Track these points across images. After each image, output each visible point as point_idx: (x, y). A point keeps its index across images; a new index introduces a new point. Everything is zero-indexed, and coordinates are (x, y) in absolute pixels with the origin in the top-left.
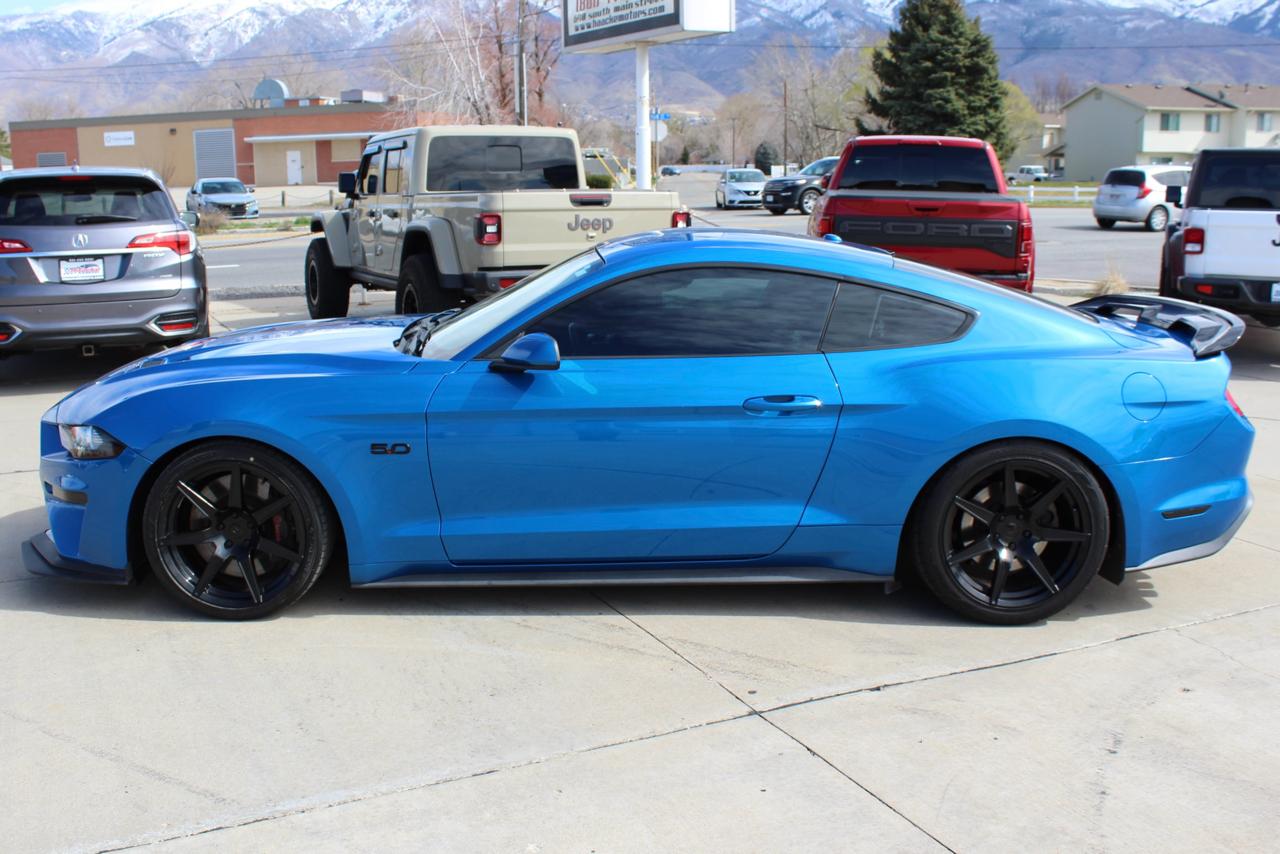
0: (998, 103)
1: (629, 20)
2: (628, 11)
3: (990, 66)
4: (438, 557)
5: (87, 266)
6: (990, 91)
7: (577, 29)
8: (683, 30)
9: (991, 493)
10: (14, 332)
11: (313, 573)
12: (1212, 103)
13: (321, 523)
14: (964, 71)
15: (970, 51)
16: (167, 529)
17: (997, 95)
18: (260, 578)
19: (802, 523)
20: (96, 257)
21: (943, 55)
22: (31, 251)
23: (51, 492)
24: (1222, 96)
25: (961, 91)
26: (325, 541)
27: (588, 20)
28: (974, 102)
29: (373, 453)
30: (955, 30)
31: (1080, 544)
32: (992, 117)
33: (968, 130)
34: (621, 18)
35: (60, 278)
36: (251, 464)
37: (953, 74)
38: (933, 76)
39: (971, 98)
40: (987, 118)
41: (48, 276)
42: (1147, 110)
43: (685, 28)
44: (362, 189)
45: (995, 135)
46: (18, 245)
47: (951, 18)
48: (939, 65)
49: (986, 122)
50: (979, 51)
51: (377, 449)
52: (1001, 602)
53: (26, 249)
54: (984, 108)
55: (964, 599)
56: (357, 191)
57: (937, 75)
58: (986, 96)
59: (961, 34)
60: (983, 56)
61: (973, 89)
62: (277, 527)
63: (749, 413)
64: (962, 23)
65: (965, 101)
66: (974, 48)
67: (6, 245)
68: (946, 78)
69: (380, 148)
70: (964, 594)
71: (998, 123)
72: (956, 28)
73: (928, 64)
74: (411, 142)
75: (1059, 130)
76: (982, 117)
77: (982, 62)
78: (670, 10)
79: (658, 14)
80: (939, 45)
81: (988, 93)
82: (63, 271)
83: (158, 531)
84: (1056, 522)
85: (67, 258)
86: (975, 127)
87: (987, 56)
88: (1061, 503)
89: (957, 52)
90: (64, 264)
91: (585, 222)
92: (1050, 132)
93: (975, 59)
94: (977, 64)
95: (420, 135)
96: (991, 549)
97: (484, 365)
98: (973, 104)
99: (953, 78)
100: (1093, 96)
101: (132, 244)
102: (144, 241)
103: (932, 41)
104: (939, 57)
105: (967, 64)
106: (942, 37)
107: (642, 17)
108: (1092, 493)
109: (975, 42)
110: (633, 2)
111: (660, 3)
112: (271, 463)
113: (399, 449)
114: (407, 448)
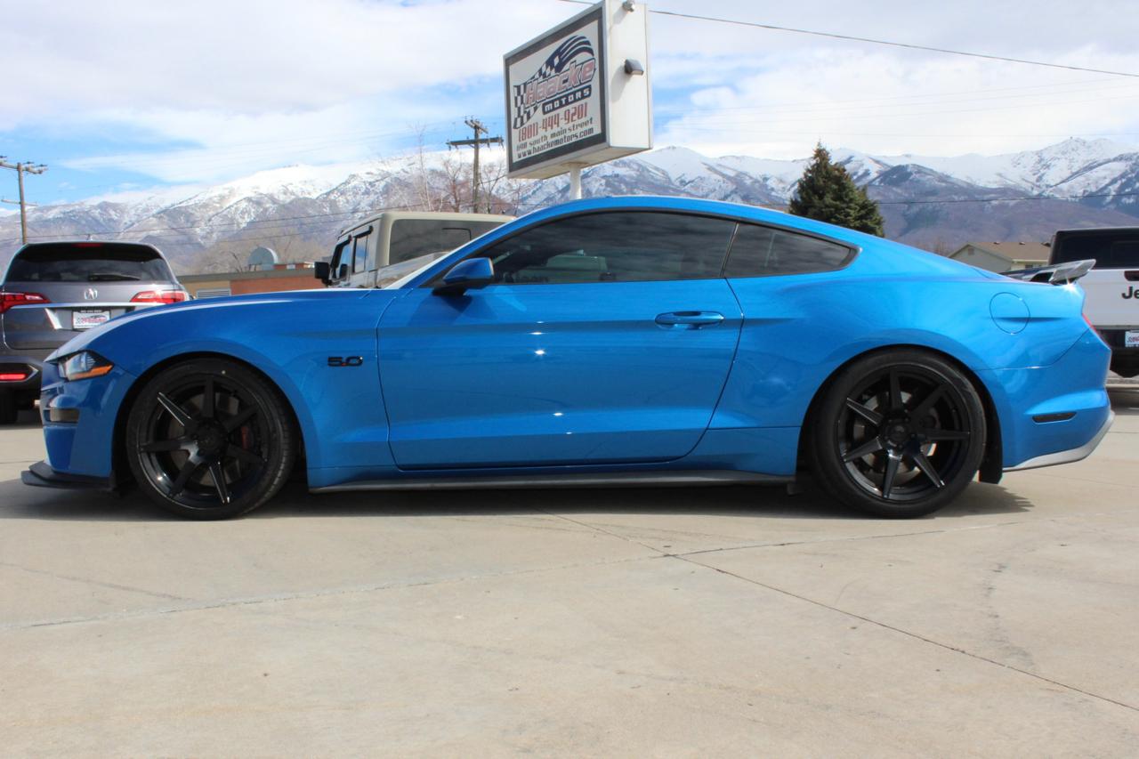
1: (564, 144)
2: (562, 136)
3: (877, 227)
4: (386, 462)
5: (96, 317)
7: (520, 157)
8: (610, 147)
9: (880, 401)
10: (31, 371)
11: (274, 476)
13: (284, 431)
15: (860, 214)
16: (147, 439)
18: (229, 487)
19: (711, 426)
20: (104, 309)
21: (836, 218)
22: (49, 302)
23: (50, 421)
26: (286, 447)
27: (529, 148)
29: (330, 365)
31: (960, 442)
34: (557, 142)
35: (73, 326)
36: (222, 377)
41: (62, 325)
42: (1013, 262)
43: (611, 145)
44: (334, 276)
46: (37, 298)
47: (842, 187)
50: (867, 214)
51: (334, 361)
52: (891, 496)
53: (45, 300)
55: (859, 493)
56: (330, 278)
59: (851, 200)
60: (871, 218)
62: (244, 437)
63: (660, 326)
64: (852, 191)
66: (863, 212)
67: (28, 297)
69: (350, 237)
70: (860, 489)
72: (847, 196)
74: (376, 225)
77: (870, 223)
78: (597, 131)
79: (588, 136)
80: (832, 209)
82: (75, 321)
83: (140, 437)
84: (938, 425)
85: (79, 309)
87: (874, 218)
88: (941, 406)
89: (848, 215)
90: (76, 314)
93: (864, 221)
94: (866, 224)
95: (384, 219)
96: (881, 448)
97: (429, 291)
100: (966, 252)
101: (135, 299)
102: (145, 296)
103: (827, 206)
105: (858, 225)
106: (834, 202)
107: (574, 140)
108: (968, 395)
109: (863, 206)
110: (567, 127)
111: (589, 126)
112: (241, 375)
113: (353, 362)
114: (360, 359)
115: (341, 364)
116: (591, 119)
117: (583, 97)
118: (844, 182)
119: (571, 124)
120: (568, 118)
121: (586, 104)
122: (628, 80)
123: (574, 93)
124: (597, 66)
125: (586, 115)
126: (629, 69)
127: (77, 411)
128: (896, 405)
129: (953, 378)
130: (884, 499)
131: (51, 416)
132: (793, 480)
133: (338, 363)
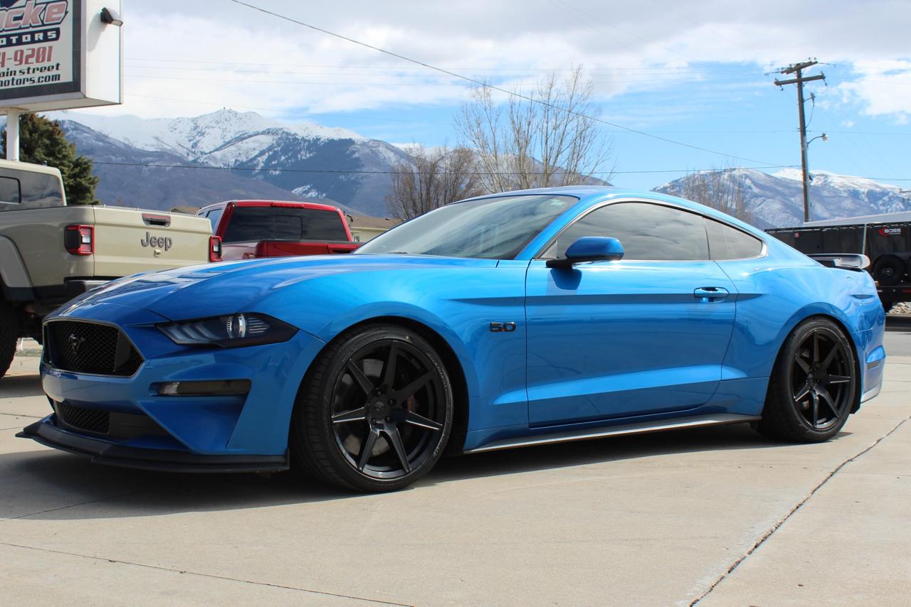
2: (10, 78)
3: (92, 186)
8: (85, 97)
15: (73, 172)
19: (722, 378)
29: (492, 331)
30: (59, 154)
43: (87, 96)
47: (55, 143)
50: (81, 172)
51: (494, 328)
59: (65, 157)
60: (85, 177)
63: (696, 299)
64: (65, 147)
66: (77, 170)
72: (60, 152)
77: (84, 182)
78: (67, 79)
79: (52, 83)
87: (88, 178)
91: (153, 240)
93: (78, 179)
94: (80, 182)
97: (543, 263)
105: (71, 183)
107: (27, 84)
109: (77, 164)
110: (18, 69)
111: (54, 72)
112: (420, 341)
113: (509, 328)
114: (514, 326)
115: (500, 330)
116: (58, 65)
117: (46, 39)
118: (57, 137)
119: (24, 67)
120: (19, 58)
121: (51, 48)
122: (104, 30)
123: (33, 34)
124: (70, 9)
125: (49, 60)
126: (106, 18)
127: (247, 383)
128: (816, 359)
129: (842, 338)
130: (814, 429)
131: (172, 390)
132: (760, 418)
133: (497, 329)
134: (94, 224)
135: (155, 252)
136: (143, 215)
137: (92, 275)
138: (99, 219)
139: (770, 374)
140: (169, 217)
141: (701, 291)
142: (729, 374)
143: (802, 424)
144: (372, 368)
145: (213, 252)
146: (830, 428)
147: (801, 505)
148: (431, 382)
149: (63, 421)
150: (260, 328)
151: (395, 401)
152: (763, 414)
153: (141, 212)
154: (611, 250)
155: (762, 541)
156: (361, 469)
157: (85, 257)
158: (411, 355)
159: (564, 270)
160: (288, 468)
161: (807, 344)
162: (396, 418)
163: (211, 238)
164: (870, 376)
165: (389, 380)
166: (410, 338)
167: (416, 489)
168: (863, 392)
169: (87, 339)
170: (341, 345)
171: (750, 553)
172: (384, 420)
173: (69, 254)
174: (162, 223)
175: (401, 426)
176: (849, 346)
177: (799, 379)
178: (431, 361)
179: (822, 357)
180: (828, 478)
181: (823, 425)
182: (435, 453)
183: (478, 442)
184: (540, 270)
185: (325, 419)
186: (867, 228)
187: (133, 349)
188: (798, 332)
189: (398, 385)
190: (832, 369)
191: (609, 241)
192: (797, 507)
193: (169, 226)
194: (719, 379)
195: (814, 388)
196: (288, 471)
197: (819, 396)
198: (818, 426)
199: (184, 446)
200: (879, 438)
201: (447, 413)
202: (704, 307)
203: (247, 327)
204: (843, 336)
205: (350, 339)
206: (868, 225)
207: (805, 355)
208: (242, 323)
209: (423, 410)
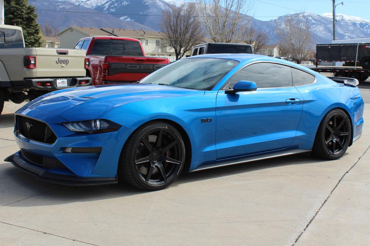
0: (38, 31)
3: (35, 18)
4: (214, 157)
6: (35, 27)
12: (111, 35)
14: (25, 19)
15: (27, 12)
17: (37, 29)
21: (17, 13)
24: (113, 32)
25: (24, 27)
28: (29, 31)
29: (202, 122)
30: (21, 4)
32: (36, 37)
33: (28, 41)
37: (22, 20)
38: (14, 20)
39: (28, 30)
40: (35, 37)
45: (38, 43)
48: (15, 16)
49: (34, 39)
50: (30, 12)
54: (33, 33)
57: (15, 20)
58: (34, 29)
59: (24, 5)
60: (32, 14)
61: (28, 26)
62: (167, 153)
63: (286, 104)
64: (24, 1)
65: (26, 30)
66: (29, 11)
68: (19, 21)
71: (39, 39)
73: (11, 16)
75: (51, 42)
76: (33, 37)
77: (32, 16)
80: (15, 9)
81: (34, 28)
86: (31, 40)
89: (22, 12)
91: (61, 61)
92: (49, 43)
93: (29, 15)
94: (30, 17)
98: (29, 32)
99: (21, 22)
100: (70, 30)
103: (12, 7)
104: (15, 13)
106: (16, 6)
108: (349, 122)
109: (29, 8)
112: (172, 128)
113: (209, 120)
114: (211, 119)
115: (205, 121)
127: (101, 148)
128: (335, 126)
129: (346, 117)
130: (333, 154)
131: (69, 150)
132: (311, 150)
133: (204, 121)
134: (36, 55)
135: (62, 66)
136: (57, 50)
137: (35, 77)
138: (38, 53)
139: (316, 133)
140: (68, 51)
141: (288, 100)
142: (299, 134)
143: (328, 153)
144: (153, 138)
145: (86, 64)
146: (340, 154)
147: (326, 201)
148: (177, 145)
149: (24, 156)
150: (106, 125)
151: (161, 153)
152: (312, 149)
153: (56, 49)
154: (252, 87)
155: (310, 223)
156: (147, 182)
157: (32, 69)
158: (168, 134)
159: (232, 95)
160: (117, 183)
161: (332, 119)
162: (162, 160)
163: (85, 59)
164: (357, 130)
165: (159, 144)
166: (168, 127)
167: (169, 188)
168: (354, 137)
169: (33, 126)
170: (139, 132)
171: (305, 230)
172: (157, 161)
173: (26, 68)
174: (65, 53)
175: (164, 163)
176: (349, 120)
177: (328, 135)
178: (176, 136)
179: (338, 125)
180: (338, 183)
181: (337, 153)
182: (177, 174)
183: (196, 167)
184: (222, 94)
185: (132, 163)
186: (359, 45)
187: (53, 133)
188: (328, 115)
189: (163, 146)
190: (342, 130)
191: (251, 83)
192: (325, 202)
193: (68, 54)
194: (295, 136)
195: (334, 137)
196: (117, 184)
197: (336, 141)
198: (335, 153)
199: (73, 173)
200: (359, 157)
201: (183, 157)
202: (290, 107)
203: (100, 124)
204: (347, 116)
205: (143, 128)
206: (359, 44)
207: (331, 123)
208: (98, 123)
209: (172, 156)
